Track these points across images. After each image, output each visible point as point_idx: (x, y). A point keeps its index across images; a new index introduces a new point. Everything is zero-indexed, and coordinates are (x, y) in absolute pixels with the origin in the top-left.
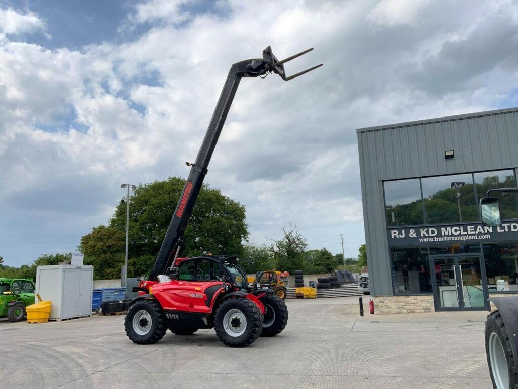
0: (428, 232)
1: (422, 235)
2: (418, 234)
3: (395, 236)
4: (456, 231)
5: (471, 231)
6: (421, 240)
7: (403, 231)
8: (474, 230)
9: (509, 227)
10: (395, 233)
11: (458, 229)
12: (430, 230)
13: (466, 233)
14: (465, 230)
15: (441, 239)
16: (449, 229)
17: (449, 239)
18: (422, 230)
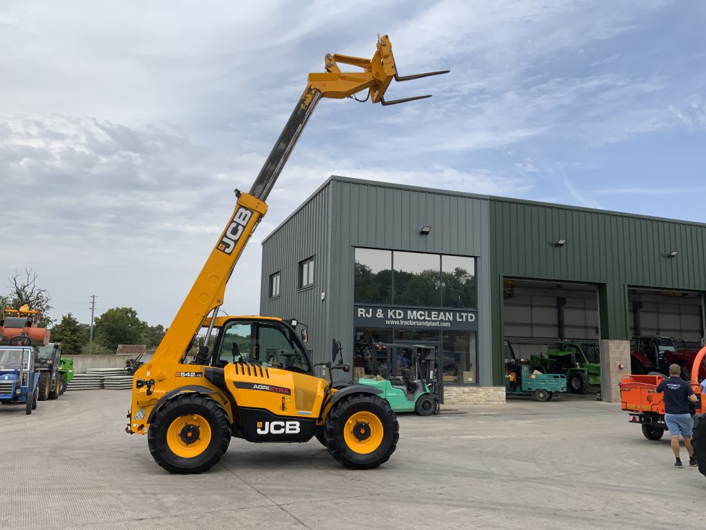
0: (395, 313)
1: (389, 317)
2: (385, 314)
3: (362, 315)
4: (421, 315)
5: (434, 317)
6: (388, 322)
7: (371, 310)
8: (436, 316)
9: (467, 317)
10: (361, 312)
11: (423, 313)
12: (398, 311)
13: (430, 319)
14: (430, 316)
15: (406, 323)
16: (415, 312)
17: (414, 323)
18: (389, 311)
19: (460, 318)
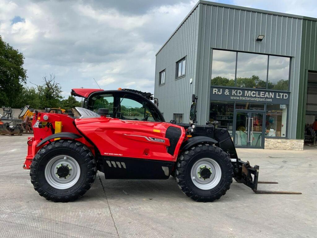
0: (236, 92)
1: (233, 94)
2: (231, 93)
3: (215, 93)
4: (254, 94)
5: (262, 95)
6: (232, 98)
7: (221, 90)
8: (263, 94)
9: (283, 96)
10: (215, 91)
11: (255, 93)
12: (238, 91)
13: (259, 96)
14: (259, 94)
15: (244, 98)
16: (250, 92)
17: (249, 99)
18: (233, 90)
19: (278, 96)
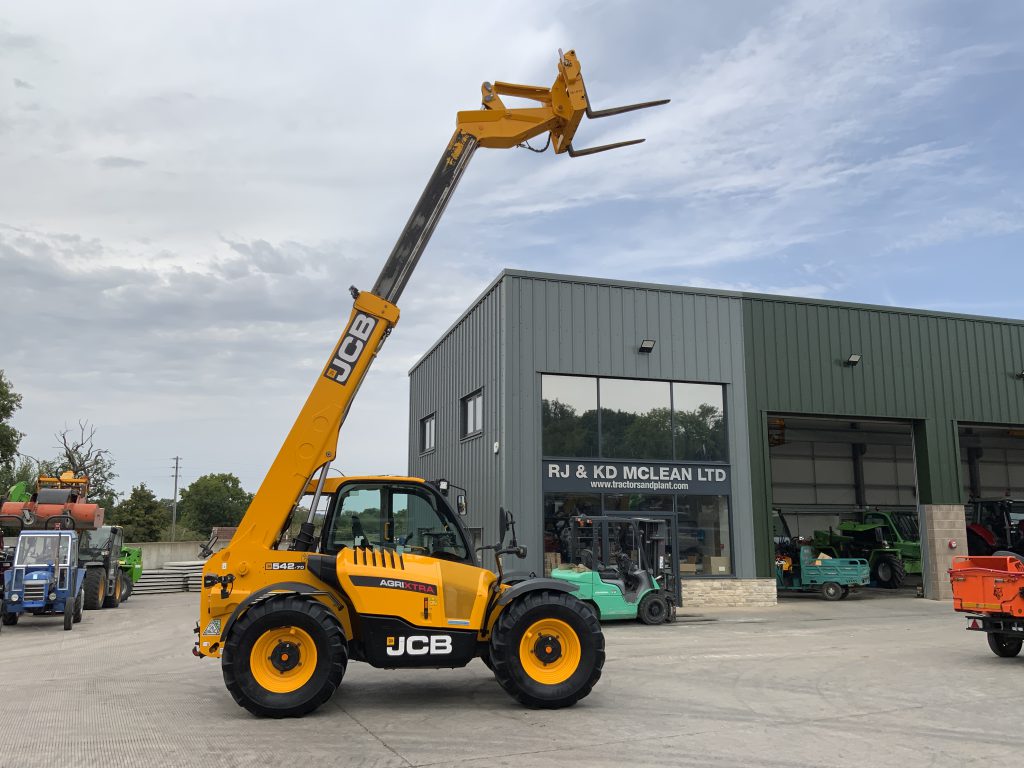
0: (604, 471)
1: (596, 477)
2: (590, 473)
3: (554, 474)
4: (644, 473)
5: (664, 476)
6: (594, 484)
7: (567, 466)
8: (667, 473)
9: (713, 474)
10: (553, 469)
11: (646, 470)
12: (608, 468)
13: (657, 478)
14: (657, 473)
15: (622, 485)
16: (634, 469)
17: (633, 485)
18: (595, 467)
19: (703, 476)
